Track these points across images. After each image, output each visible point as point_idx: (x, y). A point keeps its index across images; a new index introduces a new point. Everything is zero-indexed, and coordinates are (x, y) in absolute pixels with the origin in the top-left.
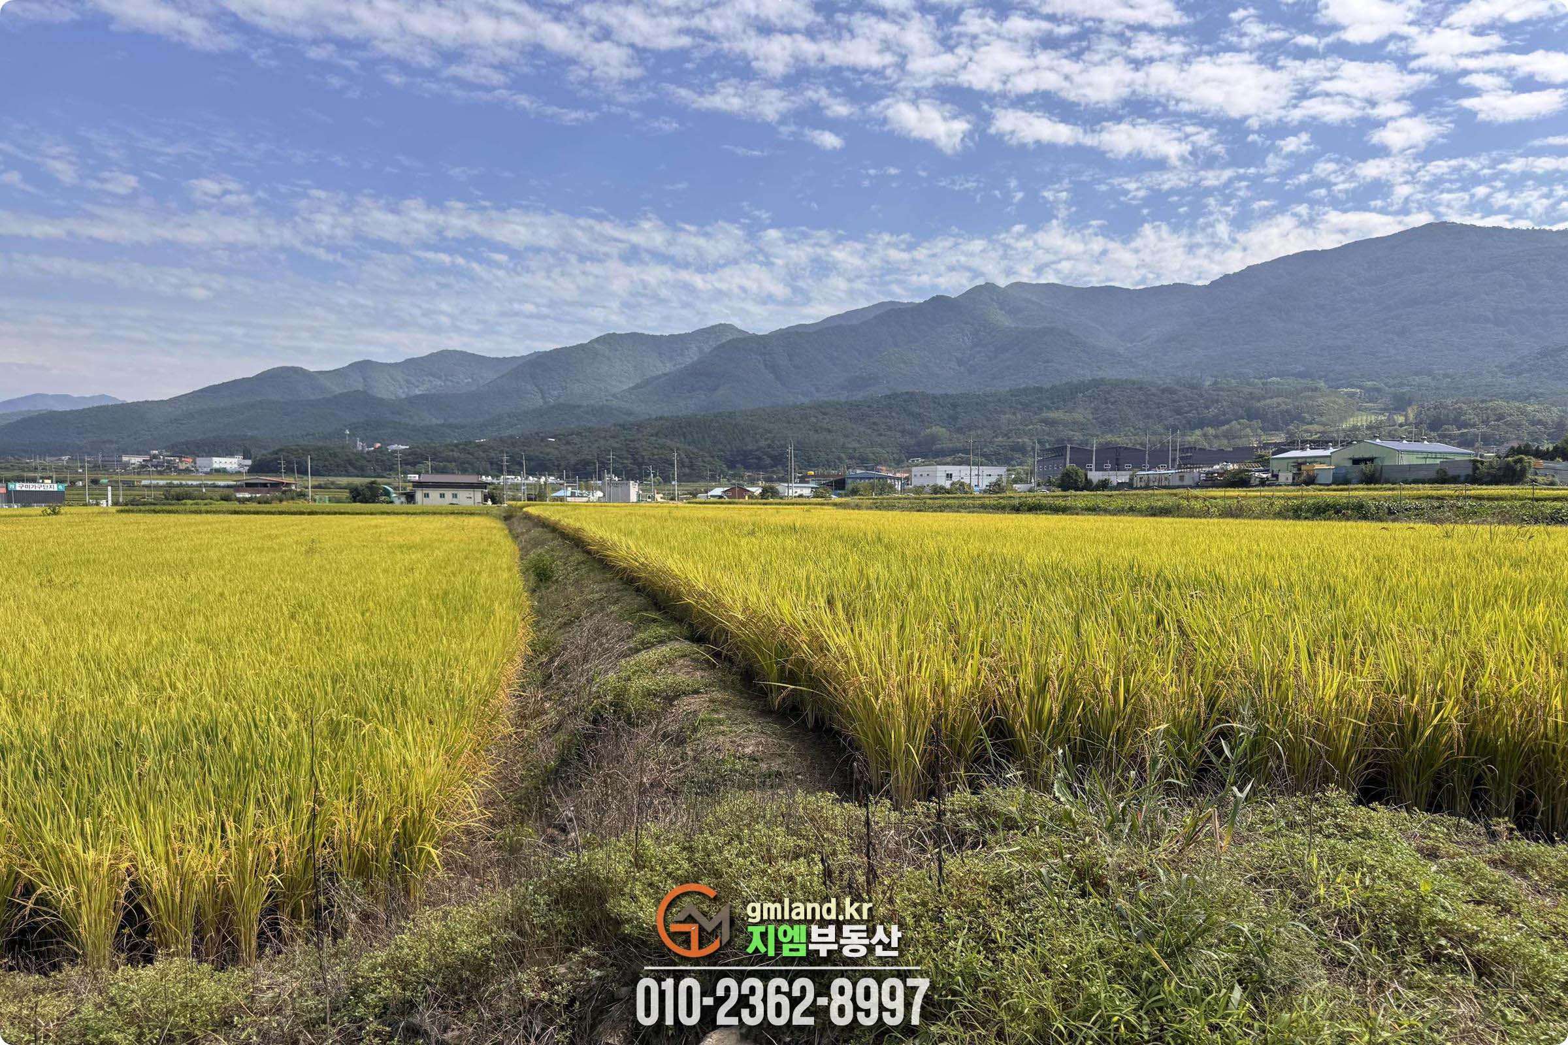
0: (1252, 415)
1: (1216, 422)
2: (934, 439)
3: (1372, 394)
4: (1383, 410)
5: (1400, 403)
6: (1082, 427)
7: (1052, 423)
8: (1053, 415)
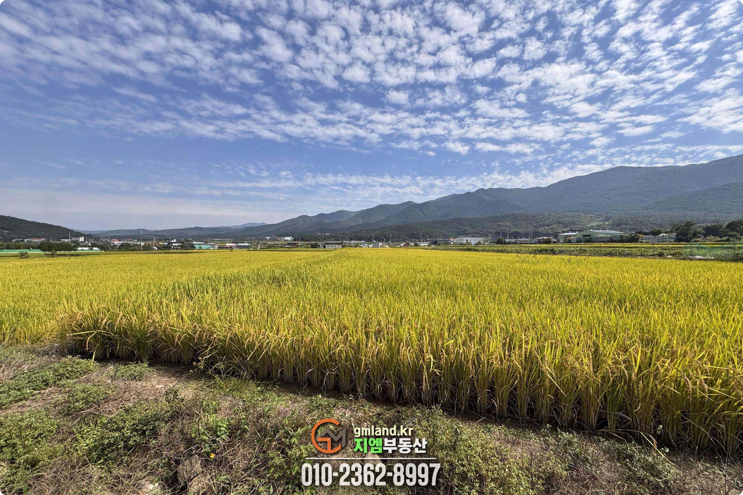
0: (559, 223)
1: (548, 225)
2: (466, 230)
3: (598, 216)
4: (601, 221)
5: (607, 219)
6: (509, 227)
7: (500, 226)
8: (500, 223)
